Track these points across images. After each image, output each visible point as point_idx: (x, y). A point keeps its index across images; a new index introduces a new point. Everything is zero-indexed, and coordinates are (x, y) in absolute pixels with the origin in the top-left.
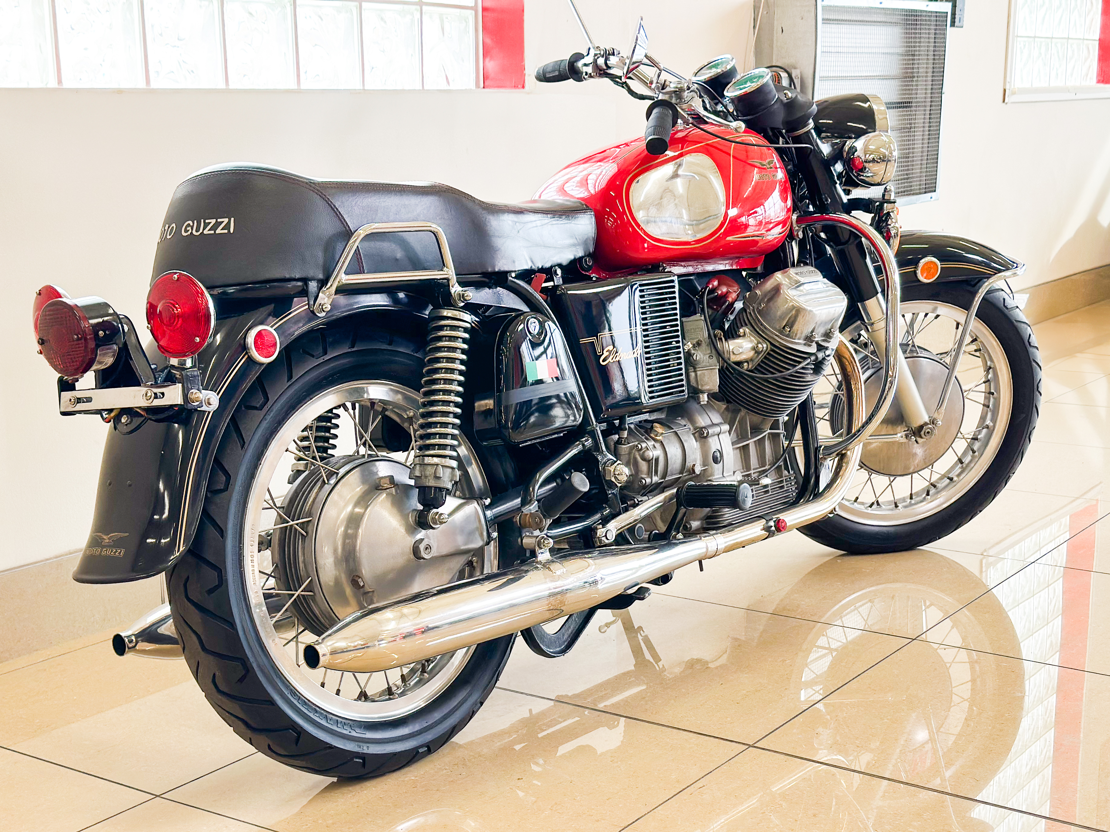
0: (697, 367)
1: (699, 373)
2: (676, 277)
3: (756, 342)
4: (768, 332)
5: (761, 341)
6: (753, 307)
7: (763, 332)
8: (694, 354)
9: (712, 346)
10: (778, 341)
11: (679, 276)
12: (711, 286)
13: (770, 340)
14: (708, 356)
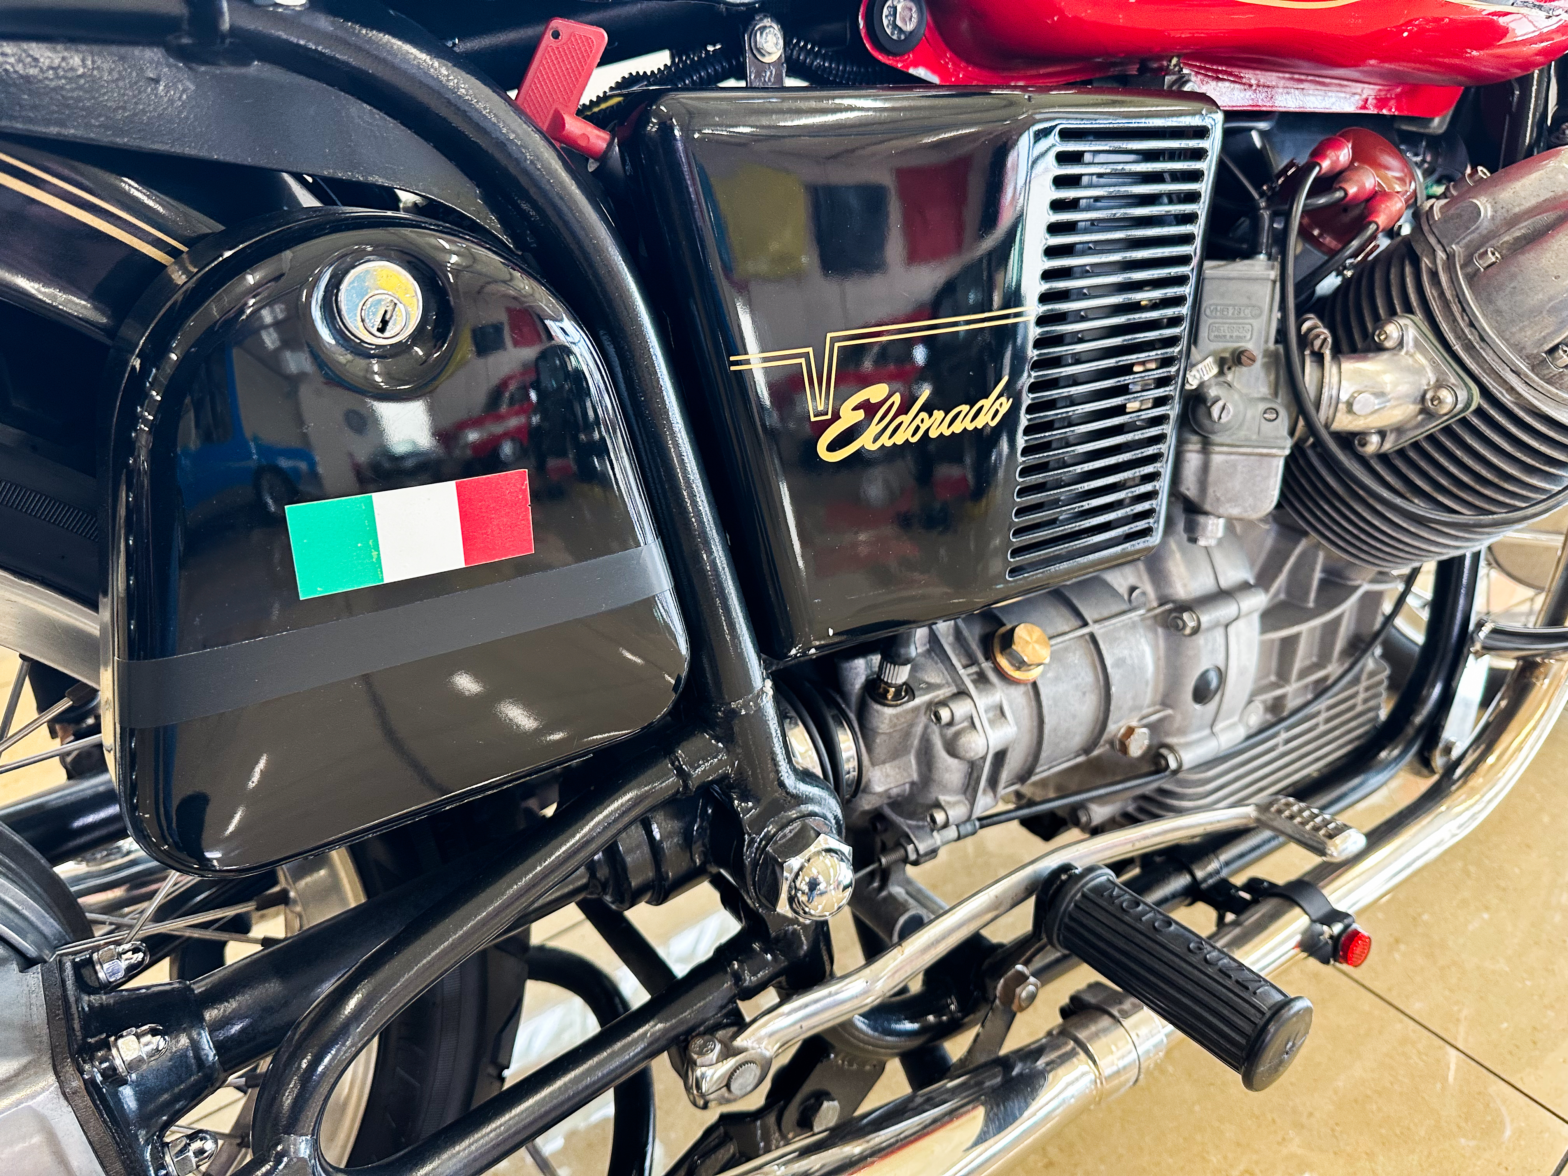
0: (1215, 438)
1: (1217, 459)
2: (1219, 117)
3: (1431, 377)
4: (1488, 356)
5: (1453, 379)
6: (1450, 257)
7: (1469, 347)
8: (1217, 400)
9: (1282, 373)
10: (1511, 390)
11: (1230, 115)
12: (1326, 164)
13: (1486, 380)
14: (1262, 406)
